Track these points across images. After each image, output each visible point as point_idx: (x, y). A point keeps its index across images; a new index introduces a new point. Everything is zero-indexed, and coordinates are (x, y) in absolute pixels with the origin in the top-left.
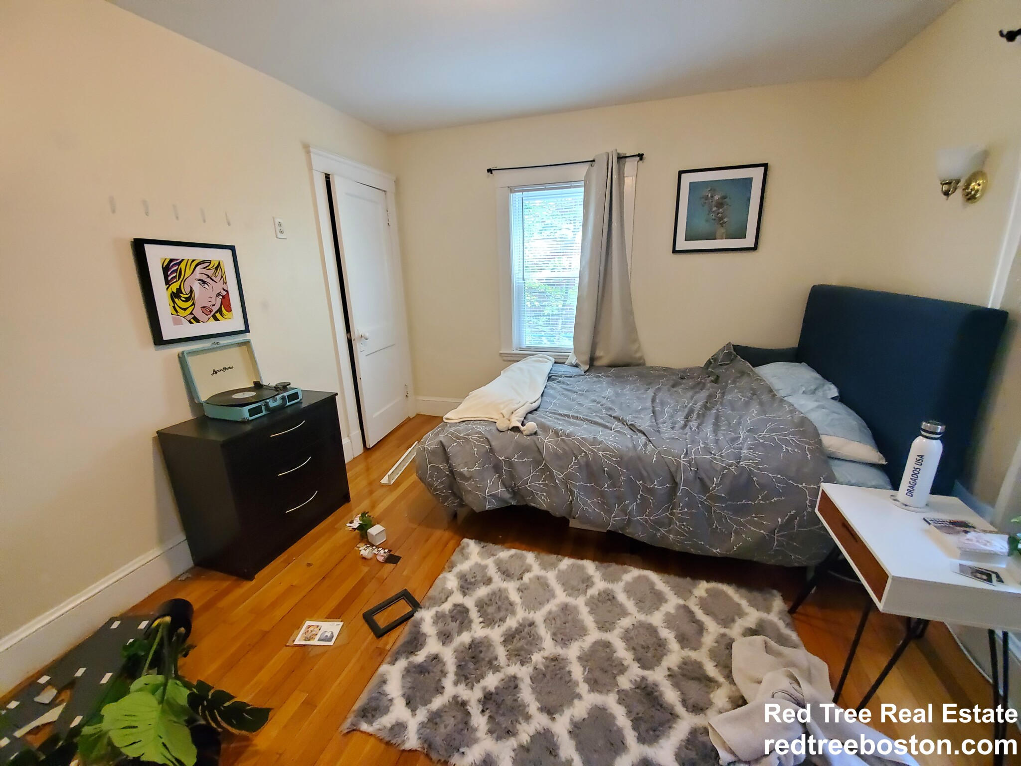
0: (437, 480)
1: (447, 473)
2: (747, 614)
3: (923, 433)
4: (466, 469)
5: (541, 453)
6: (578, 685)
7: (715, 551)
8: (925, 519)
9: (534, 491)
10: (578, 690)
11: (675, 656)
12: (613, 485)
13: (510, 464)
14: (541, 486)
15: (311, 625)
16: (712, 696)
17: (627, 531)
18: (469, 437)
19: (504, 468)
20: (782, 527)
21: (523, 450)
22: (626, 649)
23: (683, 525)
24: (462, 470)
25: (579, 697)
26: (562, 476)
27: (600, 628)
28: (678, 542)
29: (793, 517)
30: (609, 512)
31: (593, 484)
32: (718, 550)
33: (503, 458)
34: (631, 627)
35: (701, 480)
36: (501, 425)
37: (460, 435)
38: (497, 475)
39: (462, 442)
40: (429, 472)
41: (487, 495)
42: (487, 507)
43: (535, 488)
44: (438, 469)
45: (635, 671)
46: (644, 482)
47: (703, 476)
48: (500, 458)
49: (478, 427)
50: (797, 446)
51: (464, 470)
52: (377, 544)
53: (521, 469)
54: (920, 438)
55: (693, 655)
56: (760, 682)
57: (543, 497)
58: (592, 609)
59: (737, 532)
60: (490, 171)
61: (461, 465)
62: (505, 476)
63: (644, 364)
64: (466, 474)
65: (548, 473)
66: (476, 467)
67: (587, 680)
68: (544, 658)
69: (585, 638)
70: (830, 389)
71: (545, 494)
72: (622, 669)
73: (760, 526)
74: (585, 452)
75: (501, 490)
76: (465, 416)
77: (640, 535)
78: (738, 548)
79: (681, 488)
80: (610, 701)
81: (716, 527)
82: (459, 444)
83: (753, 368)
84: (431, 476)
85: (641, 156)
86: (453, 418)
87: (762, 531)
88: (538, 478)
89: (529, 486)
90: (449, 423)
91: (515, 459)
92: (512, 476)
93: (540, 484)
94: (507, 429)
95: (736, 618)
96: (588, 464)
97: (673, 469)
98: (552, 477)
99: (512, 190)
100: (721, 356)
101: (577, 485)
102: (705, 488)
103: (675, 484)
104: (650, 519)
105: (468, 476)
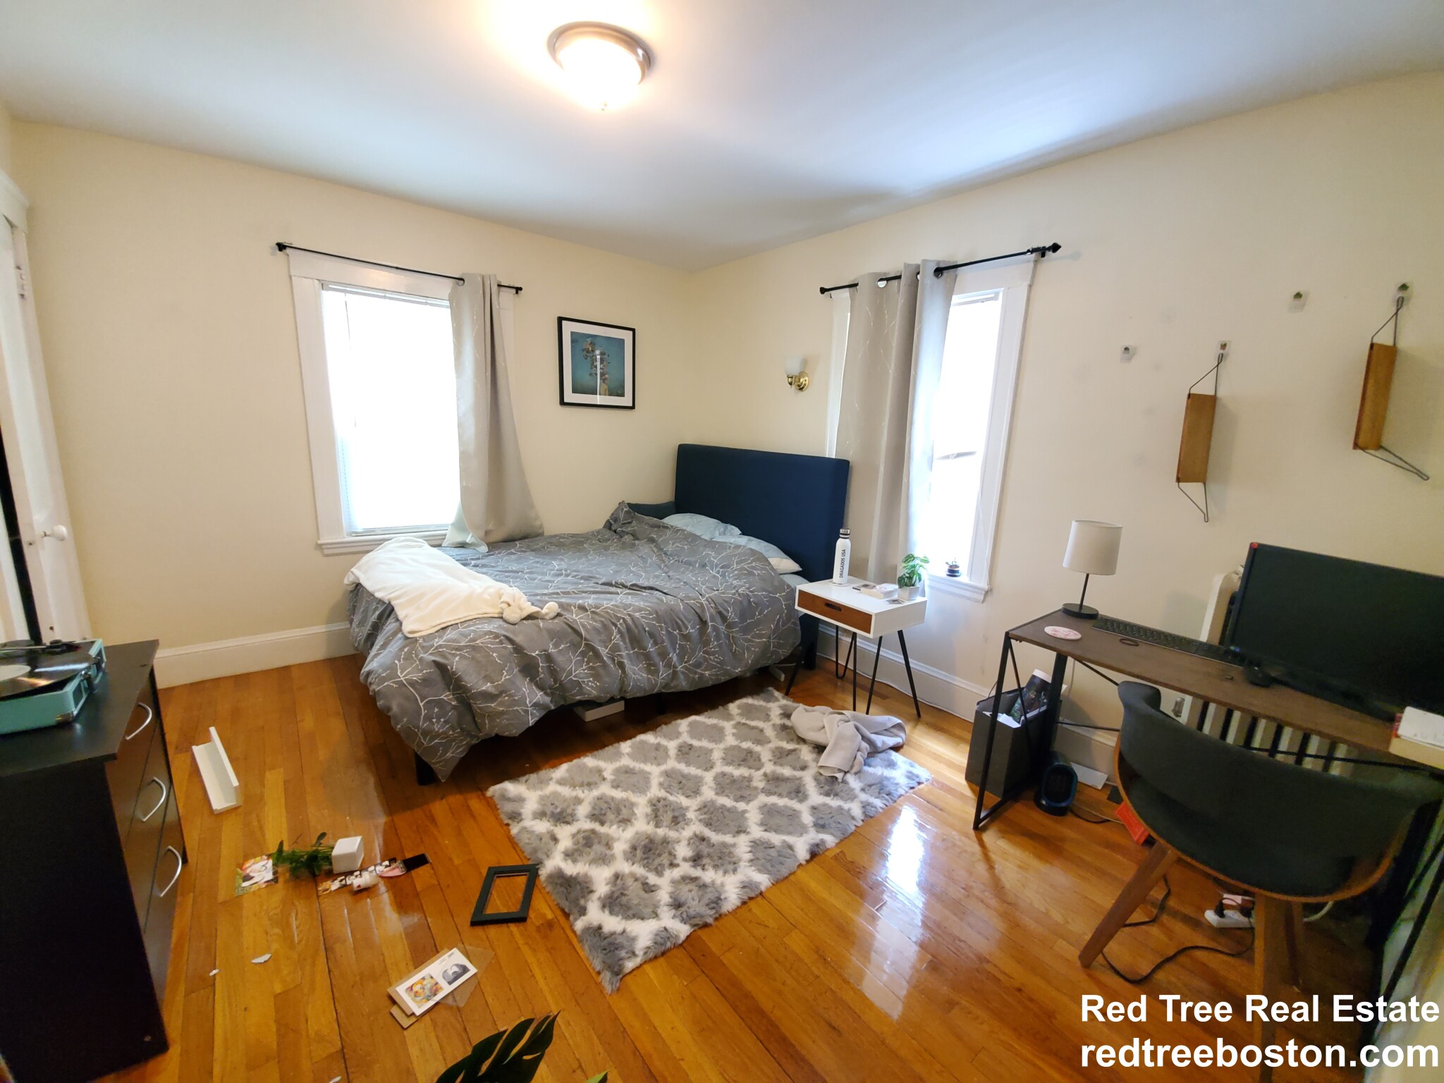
0: (438, 721)
1: (453, 703)
2: (770, 708)
3: (841, 536)
4: (489, 684)
5: (579, 634)
6: (736, 807)
7: (737, 671)
8: (853, 588)
9: (580, 680)
10: (740, 810)
11: (765, 753)
12: (656, 643)
13: (549, 658)
14: (586, 671)
15: (411, 984)
16: (802, 757)
17: (672, 685)
18: (477, 642)
19: (541, 665)
20: (774, 631)
21: (556, 636)
22: (735, 769)
23: (716, 657)
24: (484, 688)
25: (745, 812)
26: (607, 651)
27: (706, 770)
28: (713, 675)
29: (779, 620)
30: (656, 672)
31: (636, 650)
32: (739, 669)
33: (537, 652)
34: (724, 755)
35: (720, 613)
36: (513, 615)
37: (462, 644)
38: (528, 679)
39: (467, 652)
40: (423, 714)
41: (529, 706)
42: (531, 722)
43: (581, 676)
44: (440, 703)
45: (757, 775)
46: (680, 630)
47: (721, 609)
48: (534, 654)
49: (480, 627)
50: (763, 569)
51: (487, 687)
52: (359, 865)
53: (560, 659)
54: (840, 539)
55: (771, 745)
56: (824, 727)
57: (590, 684)
58: (686, 763)
59: (748, 649)
60: (281, 247)
61: (480, 682)
62: (542, 676)
63: (541, 534)
64: (493, 691)
65: (591, 653)
66: (505, 676)
67: (736, 801)
68: (696, 811)
69: (704, 781)
70: (733, 529)
71: (591, 679)
72: (750, 779)
73: (760, 636)
74: (623, 619)
75: (539, 696)
76: (444, 621)
77: (683, 684)
78: (752, 661)
79: (710, 624)
80: (763, 799)
81: (735, 650)
82: (462, 657)
83: (662, 521)
84: (428, 718)
85: (518, 289)
86: (421, 628)
87: (764, 640)
88: (579, 664)
89: (575, 676)
90: (420, 637)
91: (552, 650)
92: (553, 672)
93: (584, 670)
94: (519, 620)
95: (769, 713)
96: (629, 629)
97: (698, 611)
98: (597, 655)
99: (324, 285)
100: (622, 516)
101: (625, 654)
102: (724, 618)
103: (703, 623)
104: (689, 665)
105: (497, 693)
